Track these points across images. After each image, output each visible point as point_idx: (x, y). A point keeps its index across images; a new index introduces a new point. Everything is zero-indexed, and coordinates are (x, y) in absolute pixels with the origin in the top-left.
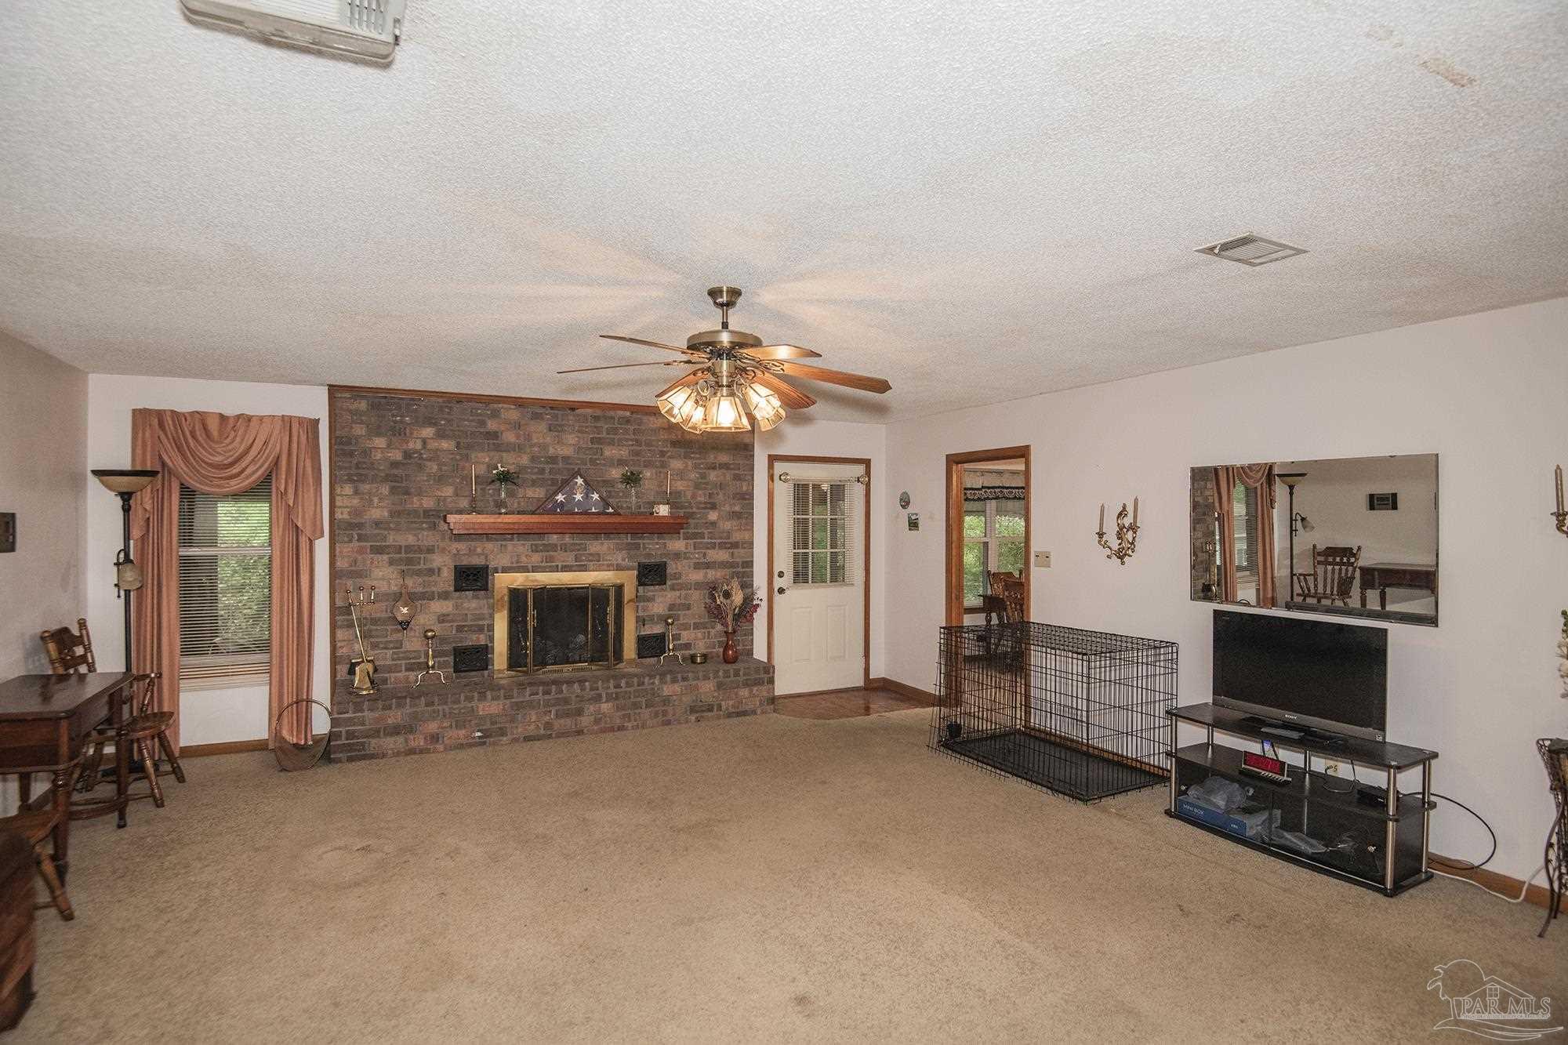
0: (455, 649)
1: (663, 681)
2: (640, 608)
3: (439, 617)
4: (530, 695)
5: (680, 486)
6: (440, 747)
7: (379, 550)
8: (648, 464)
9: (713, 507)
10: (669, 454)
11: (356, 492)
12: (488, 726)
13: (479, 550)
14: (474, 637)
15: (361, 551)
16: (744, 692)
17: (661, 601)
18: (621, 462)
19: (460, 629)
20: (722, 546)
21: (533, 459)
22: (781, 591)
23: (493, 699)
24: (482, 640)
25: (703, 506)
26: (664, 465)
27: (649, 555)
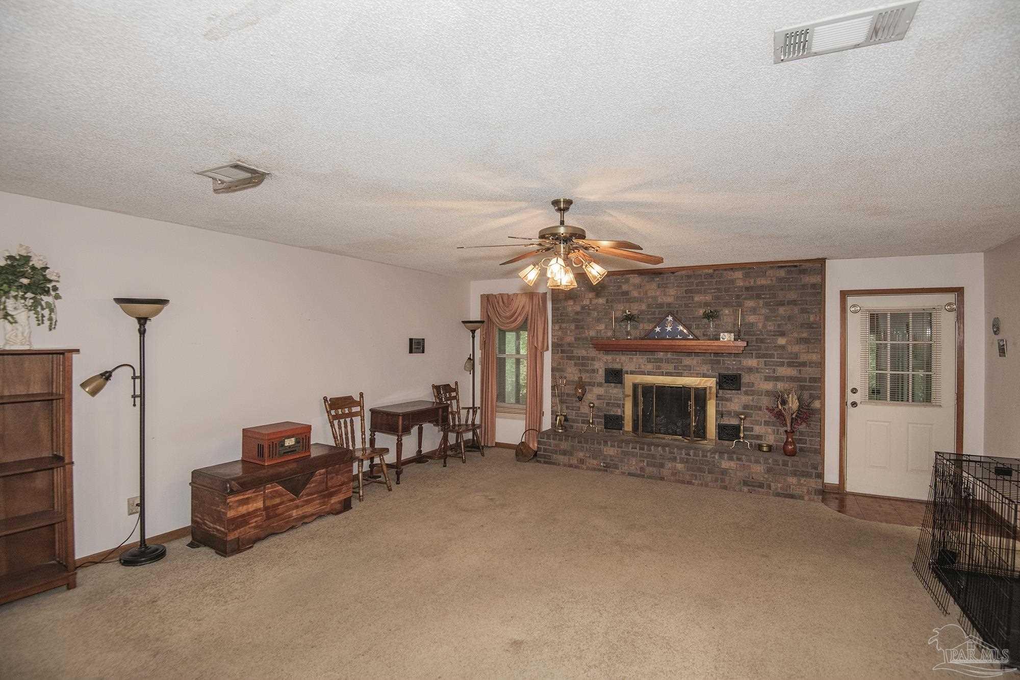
0: (605, 415)
1: (721, 457)
2: (720, 405)
3: (597, 396)
4: (632, 448)
5: (752, 319)
6: (585, 467)
7: (570, 358)
8: (727, 305)
9: (783, 334)
10: (743, 297)
11: (560, 328)
12: (608, 461)
13: (618, 360)
14: (615, 409)
15: (562, 358)
16: (792, 480)
17: (737, 401)
18: (706, 304)
19: (608, 404)
20: (790, 365)
21: (649, 306)
22: (854, 404)
23: (611, 446)
24: (619, 413)
25: (772, 333)
26: (740, 305)
27: (728, 369)
